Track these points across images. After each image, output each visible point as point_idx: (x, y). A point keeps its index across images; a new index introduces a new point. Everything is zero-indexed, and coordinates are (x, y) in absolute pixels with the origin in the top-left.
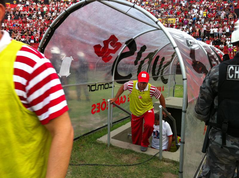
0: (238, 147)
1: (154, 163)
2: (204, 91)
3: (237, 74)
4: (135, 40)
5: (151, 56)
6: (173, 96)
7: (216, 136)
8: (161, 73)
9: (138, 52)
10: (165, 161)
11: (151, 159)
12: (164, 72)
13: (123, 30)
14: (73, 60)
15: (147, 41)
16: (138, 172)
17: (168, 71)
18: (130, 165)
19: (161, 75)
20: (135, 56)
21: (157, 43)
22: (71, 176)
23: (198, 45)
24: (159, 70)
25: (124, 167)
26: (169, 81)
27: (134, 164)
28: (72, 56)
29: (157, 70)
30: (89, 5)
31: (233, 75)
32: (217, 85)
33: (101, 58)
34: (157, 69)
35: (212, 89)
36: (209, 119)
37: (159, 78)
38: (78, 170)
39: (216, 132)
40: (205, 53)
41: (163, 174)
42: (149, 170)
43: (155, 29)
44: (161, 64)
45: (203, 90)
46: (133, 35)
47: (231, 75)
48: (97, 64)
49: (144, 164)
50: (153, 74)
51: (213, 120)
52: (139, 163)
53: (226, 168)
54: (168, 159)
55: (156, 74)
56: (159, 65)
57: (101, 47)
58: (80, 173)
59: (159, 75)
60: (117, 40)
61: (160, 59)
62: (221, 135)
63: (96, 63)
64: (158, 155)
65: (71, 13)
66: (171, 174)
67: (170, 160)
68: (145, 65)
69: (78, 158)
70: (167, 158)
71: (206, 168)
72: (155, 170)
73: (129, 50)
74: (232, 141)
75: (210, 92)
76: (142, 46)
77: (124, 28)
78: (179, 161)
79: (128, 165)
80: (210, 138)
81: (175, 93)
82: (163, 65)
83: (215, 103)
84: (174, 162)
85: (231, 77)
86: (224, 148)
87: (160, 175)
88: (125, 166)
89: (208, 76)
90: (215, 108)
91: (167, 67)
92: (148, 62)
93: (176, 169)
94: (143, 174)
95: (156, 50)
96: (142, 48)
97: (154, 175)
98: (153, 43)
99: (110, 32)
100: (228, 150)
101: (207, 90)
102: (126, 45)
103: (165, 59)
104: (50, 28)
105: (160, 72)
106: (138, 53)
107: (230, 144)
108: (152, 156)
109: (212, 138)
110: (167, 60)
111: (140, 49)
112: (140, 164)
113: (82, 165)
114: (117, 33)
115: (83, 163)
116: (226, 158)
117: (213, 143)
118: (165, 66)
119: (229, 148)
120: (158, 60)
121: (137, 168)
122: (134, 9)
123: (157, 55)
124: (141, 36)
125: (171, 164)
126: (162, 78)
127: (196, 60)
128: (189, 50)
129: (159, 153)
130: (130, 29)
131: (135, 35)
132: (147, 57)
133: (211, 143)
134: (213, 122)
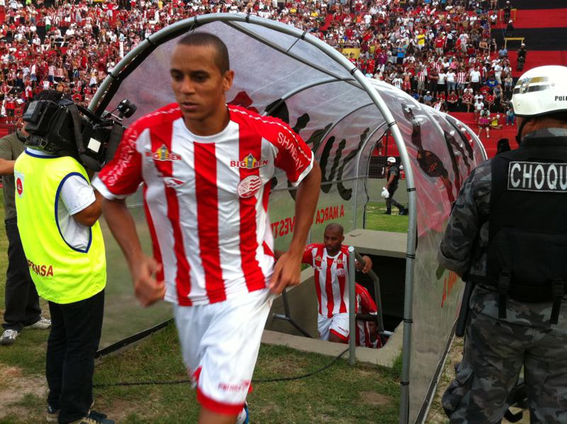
0: (528, 321)
1: (340, 373)
2: (462, 213)
3: (527, 179)
4: (286, 101)
5: (318, 137)
6: (364, 228)
7: (485, 303)
8: (338, 175)
10: (361, 368)
11: (331, 365)
12: (344, 174)
13: (266, 81)
15: (312, 105)
16: (308, 393)
17: (352, 171)
18: (289, 379)
19: (337, 179)
21: (332, 109)
23: (426, 114)
24: (333, 169)
25: (276, 383)
26: (354, 194)
27: (296, 376)
29: (330, 169)
31: (519, 181)
32: (488, 200)
34: (329, 166)
35: (478, 208)
36: (469, 269)
37: (334, 187)
38: (175, 394)
39: (486, 293)
40: (439, 132)
41: (361, 393)
42: (330, 387)
43: (333, 78)
44: (339, 153)
45: (458, 209)
46: (283, 90)
47: (516, 181)
49: (317, 377)
51: (478, 269)
52: (307, 374)
53: (505, 366)
54: (369, 363)
55: (327, 177)
56: (334, 158)
58: (182, 400)
59: (334, 180)
60: (251, 102)
61: (336, 143)
62: (495, 300)
64: (346, 356)
65: (159, 45)
66: (378, 395)
67: (372, 364)
69: (170, 369)
70: (366, 361)
71: (463, 368)
72: (342, 387)
74: (517, 311)
75: (474, 214)
76: (301, 116)
77: (267, 77)
78: (391, 367)
79: (284, 380)
80: (472, 307)
81: (367, 221)
82: (342, 158)
83: (482, 236)
84: (380, 369)
85: (516, 185)
86: (502, 325)
87: (355, 397)
88: (277, 380)
89: (470, 182)
90: (481, 245)
91: (351, 161)
93: (387, 383)
94: (319, 396)
95: (328, 124)
96: (299, 120)
97: (342, 397)
98: (323, 107)
99: (237, 85)
100: (510, 329)
101: (468, 210)
102: (266, 113)
103: (346, 145)
104: (112, 76)
105: (336, 174)
107: (515, 317)
108: (332, 357)
109: (477, 306)
110: (351, 146)
111: (297, 122)
112: (309, 375)
114: (252, 87)
116: (507, 346)
117: (479, 317)
118: (347, 160)
119: (511, 324)
120: (331, 147)
121: (304, 385)
122: (304, 41)
123: (329, 136)
124: (299, 94)
125: (374, 373)
126: (340, 187)
127: (424, 149)
128: (410, 127)
129: (348, 351)
130: (280, 78)
131: (288, 92)
132: (310, 139)
133: (475, 317)
134: (477, 273)
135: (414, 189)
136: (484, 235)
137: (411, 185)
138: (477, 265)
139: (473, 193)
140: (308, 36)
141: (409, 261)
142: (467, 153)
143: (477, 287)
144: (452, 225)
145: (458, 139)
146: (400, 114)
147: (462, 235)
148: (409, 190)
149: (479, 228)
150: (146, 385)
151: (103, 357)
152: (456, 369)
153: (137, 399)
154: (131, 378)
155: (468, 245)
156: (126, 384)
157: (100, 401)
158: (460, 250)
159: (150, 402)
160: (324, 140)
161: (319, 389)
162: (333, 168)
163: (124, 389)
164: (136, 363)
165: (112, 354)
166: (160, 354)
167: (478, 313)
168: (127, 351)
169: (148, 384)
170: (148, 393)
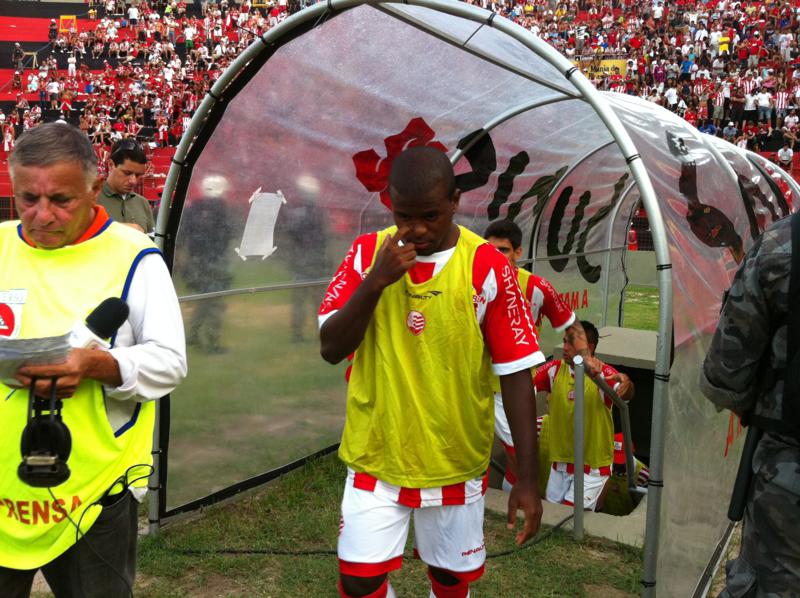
1: (557, 552)
2: (740, 310)
4: (490, 133)
5: (546, 187)
6: (620, 326)
7: (779, 466)
8: (579, 244)
9: (500, 173)
10: (591, 546)
11: (548, 536)
12: (588, 243)
13: (453, 100)
14: (285, 202)
15: (533, 138)
16: (503, 581)
17: (601, 239)
19: (577, 252)
20: (489, 190)
21: (565, 145)
22: (279, 590)
23: (709, 149)
24: (570, 236)
26: (604, 273)
28: (280, 188)
29: (565, 237)
30: (339, 18)
32: (785, 287)
33: (377, 195)
34: (564, 232)
36: (754, 405)
37: (572, 263)
38: (300, 571)
39: (780, 450)
40: (729, 176)
41: (587, 588)
42: (539, 575)
43: (561, 95)
44: (579, 213)
45: (734, 303)
46: (484, 116)
48: (363, 217)
49: (521, 556)
50: (552, 249)
51: (768, 407)
52: (505, 550)
54: (604, 538)
55: (561, 249)
56: (571, 219)
57: (378, 158)
58: (308, 582)
59: (573, 252)
60: (432, 134)
61: (575, 197)
62: (796, 462)
63: (359, 211)
64: (569, 526)
65: (279, 46)
66: (613, 590)
67: (612, 542)
68: (523, 218)
69: (300, 531)
70: (601, 536)
71: (739, 572)
72: (558, 576)
73: (469, 169)
76: (515, 155)
77: (454, 94)
78: (640, 547)
80: (756, 470)
81: (625, 314)
82: (585, 219)
83: (776, 350)
84: (622, 549)
89: (753, 256)
91: (599, 224)
92: (534, 208)
94: (517, 588)
95: (560, 167)
96: (513, 161)
97: (555, 593)
98: (550, 142)
99: (408, 108)
101: (750, 304)
102: (459, 151)
103: (591, 199)
104: (212, 95)
105: (576, 243)
106: (501, 178)
108: (547, 526)
109: (764, 469)
110: (599, 201)
111: (508, 165)
112: (507, 553)
113: (313, 553)
114: (432, 111)
115: (318, 547)
117: (767, 488)
118: (593, 222)
120: (567, 202)
121: (498, 569)
122: (493, 29)
123: (565, 185)
124: (510, 122)
125: (613, 554)
126: (583, 264)
127: (701, 202)
128: (677, 168)
129: (572, 519)
130: (476, 96)
131: (492, 118)
132: (531, 190)
133: (761, 489)
134: (767, 414)
135: (669, 266)
136: (779, 349)
137: (664, 260)
138: (766, 399)
139: (759, 276)
140: (499, 19)
141: (658, 385)
142: (779, 211)
143: (766, 437)
144: (722, 331)
145: (765, 189)
146: (664, 148)
147: (741, 347)
148: (660, 268)
149: (771, 335)
150: (261, 555)
151: (204, 508)
152: (728, 571)
153: (243, 575)
154: (242, 543)
155: (750, 365)
156: (232, 552)
157: (190, 575)
158: (736, 373)
159: (261, 582)
160: (555, 193)
161: (522, 577)
162: (569, 234)
163: (227, 559)
164: (251, 520)
165: (219, 505)
166: (290, 507)
167: (766, 481)
168: (241, 500)
169: (264, 552)
170: (261, 568)
